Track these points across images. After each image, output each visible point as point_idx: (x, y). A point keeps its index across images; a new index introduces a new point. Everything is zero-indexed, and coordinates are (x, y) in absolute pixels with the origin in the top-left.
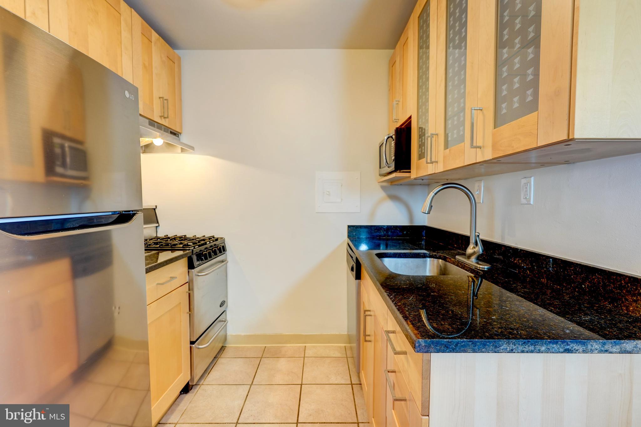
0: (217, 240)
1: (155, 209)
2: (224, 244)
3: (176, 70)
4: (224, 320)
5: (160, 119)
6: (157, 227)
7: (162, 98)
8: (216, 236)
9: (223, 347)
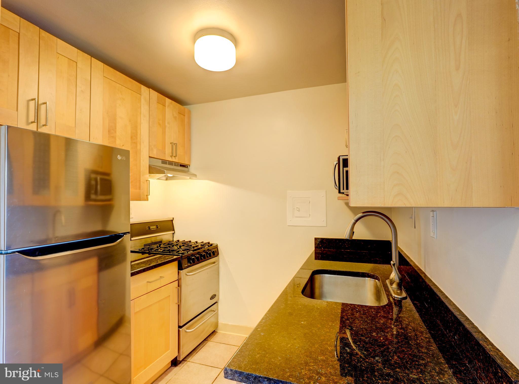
0: (212, 245)
1: (172, 220)
2: (216, 249)
3: (186, 120)
4: (214, 310)
5: (171, 158)
6: (173, 233)
7: (172, 143)
8: (211, 243)
9: (214, 331)
